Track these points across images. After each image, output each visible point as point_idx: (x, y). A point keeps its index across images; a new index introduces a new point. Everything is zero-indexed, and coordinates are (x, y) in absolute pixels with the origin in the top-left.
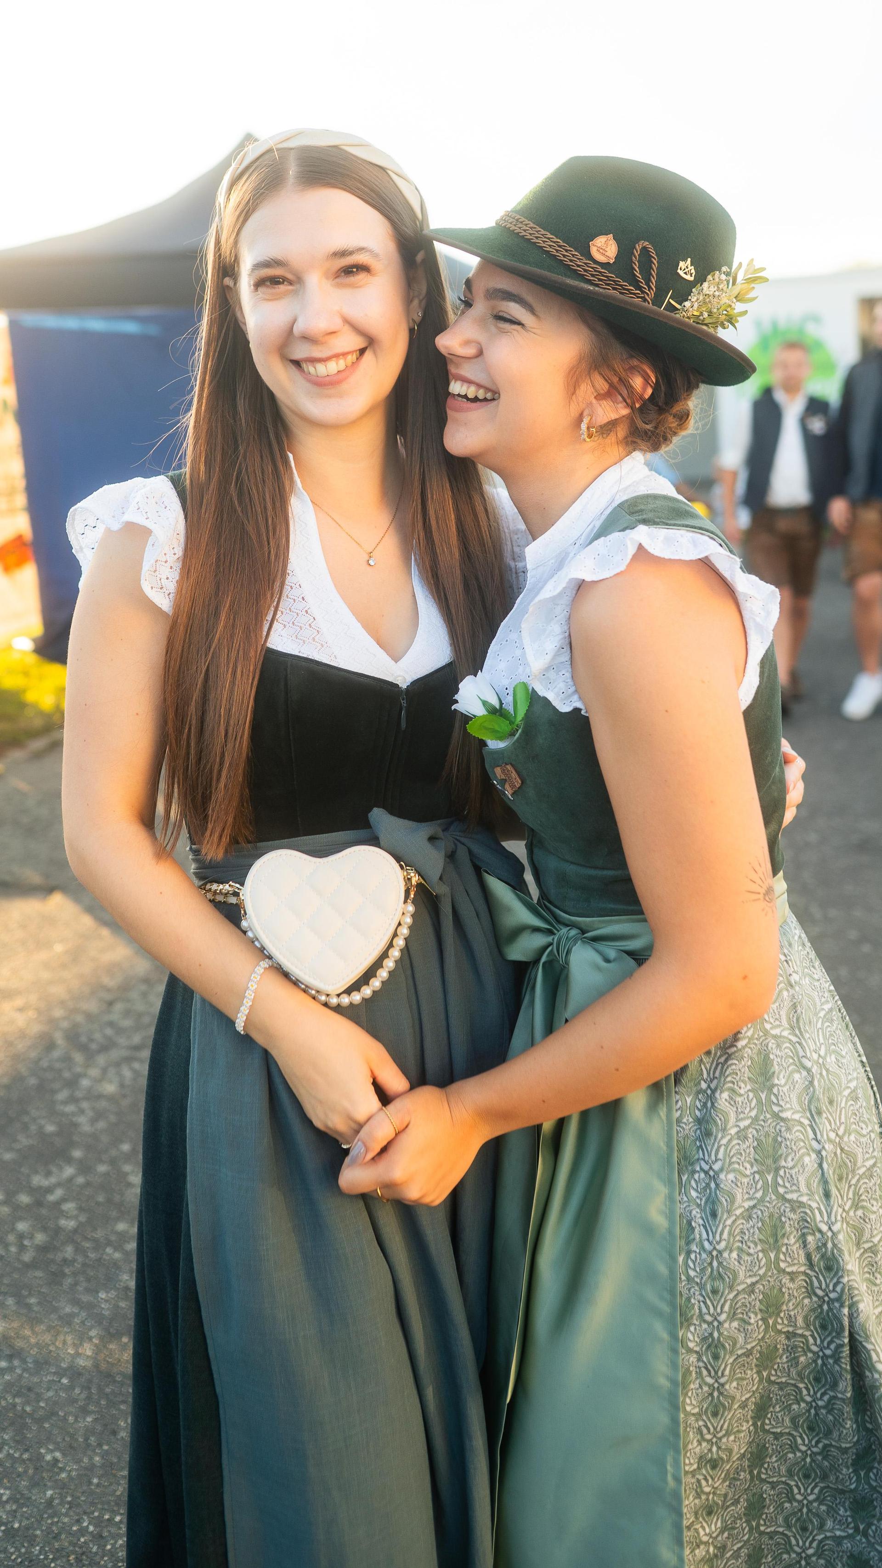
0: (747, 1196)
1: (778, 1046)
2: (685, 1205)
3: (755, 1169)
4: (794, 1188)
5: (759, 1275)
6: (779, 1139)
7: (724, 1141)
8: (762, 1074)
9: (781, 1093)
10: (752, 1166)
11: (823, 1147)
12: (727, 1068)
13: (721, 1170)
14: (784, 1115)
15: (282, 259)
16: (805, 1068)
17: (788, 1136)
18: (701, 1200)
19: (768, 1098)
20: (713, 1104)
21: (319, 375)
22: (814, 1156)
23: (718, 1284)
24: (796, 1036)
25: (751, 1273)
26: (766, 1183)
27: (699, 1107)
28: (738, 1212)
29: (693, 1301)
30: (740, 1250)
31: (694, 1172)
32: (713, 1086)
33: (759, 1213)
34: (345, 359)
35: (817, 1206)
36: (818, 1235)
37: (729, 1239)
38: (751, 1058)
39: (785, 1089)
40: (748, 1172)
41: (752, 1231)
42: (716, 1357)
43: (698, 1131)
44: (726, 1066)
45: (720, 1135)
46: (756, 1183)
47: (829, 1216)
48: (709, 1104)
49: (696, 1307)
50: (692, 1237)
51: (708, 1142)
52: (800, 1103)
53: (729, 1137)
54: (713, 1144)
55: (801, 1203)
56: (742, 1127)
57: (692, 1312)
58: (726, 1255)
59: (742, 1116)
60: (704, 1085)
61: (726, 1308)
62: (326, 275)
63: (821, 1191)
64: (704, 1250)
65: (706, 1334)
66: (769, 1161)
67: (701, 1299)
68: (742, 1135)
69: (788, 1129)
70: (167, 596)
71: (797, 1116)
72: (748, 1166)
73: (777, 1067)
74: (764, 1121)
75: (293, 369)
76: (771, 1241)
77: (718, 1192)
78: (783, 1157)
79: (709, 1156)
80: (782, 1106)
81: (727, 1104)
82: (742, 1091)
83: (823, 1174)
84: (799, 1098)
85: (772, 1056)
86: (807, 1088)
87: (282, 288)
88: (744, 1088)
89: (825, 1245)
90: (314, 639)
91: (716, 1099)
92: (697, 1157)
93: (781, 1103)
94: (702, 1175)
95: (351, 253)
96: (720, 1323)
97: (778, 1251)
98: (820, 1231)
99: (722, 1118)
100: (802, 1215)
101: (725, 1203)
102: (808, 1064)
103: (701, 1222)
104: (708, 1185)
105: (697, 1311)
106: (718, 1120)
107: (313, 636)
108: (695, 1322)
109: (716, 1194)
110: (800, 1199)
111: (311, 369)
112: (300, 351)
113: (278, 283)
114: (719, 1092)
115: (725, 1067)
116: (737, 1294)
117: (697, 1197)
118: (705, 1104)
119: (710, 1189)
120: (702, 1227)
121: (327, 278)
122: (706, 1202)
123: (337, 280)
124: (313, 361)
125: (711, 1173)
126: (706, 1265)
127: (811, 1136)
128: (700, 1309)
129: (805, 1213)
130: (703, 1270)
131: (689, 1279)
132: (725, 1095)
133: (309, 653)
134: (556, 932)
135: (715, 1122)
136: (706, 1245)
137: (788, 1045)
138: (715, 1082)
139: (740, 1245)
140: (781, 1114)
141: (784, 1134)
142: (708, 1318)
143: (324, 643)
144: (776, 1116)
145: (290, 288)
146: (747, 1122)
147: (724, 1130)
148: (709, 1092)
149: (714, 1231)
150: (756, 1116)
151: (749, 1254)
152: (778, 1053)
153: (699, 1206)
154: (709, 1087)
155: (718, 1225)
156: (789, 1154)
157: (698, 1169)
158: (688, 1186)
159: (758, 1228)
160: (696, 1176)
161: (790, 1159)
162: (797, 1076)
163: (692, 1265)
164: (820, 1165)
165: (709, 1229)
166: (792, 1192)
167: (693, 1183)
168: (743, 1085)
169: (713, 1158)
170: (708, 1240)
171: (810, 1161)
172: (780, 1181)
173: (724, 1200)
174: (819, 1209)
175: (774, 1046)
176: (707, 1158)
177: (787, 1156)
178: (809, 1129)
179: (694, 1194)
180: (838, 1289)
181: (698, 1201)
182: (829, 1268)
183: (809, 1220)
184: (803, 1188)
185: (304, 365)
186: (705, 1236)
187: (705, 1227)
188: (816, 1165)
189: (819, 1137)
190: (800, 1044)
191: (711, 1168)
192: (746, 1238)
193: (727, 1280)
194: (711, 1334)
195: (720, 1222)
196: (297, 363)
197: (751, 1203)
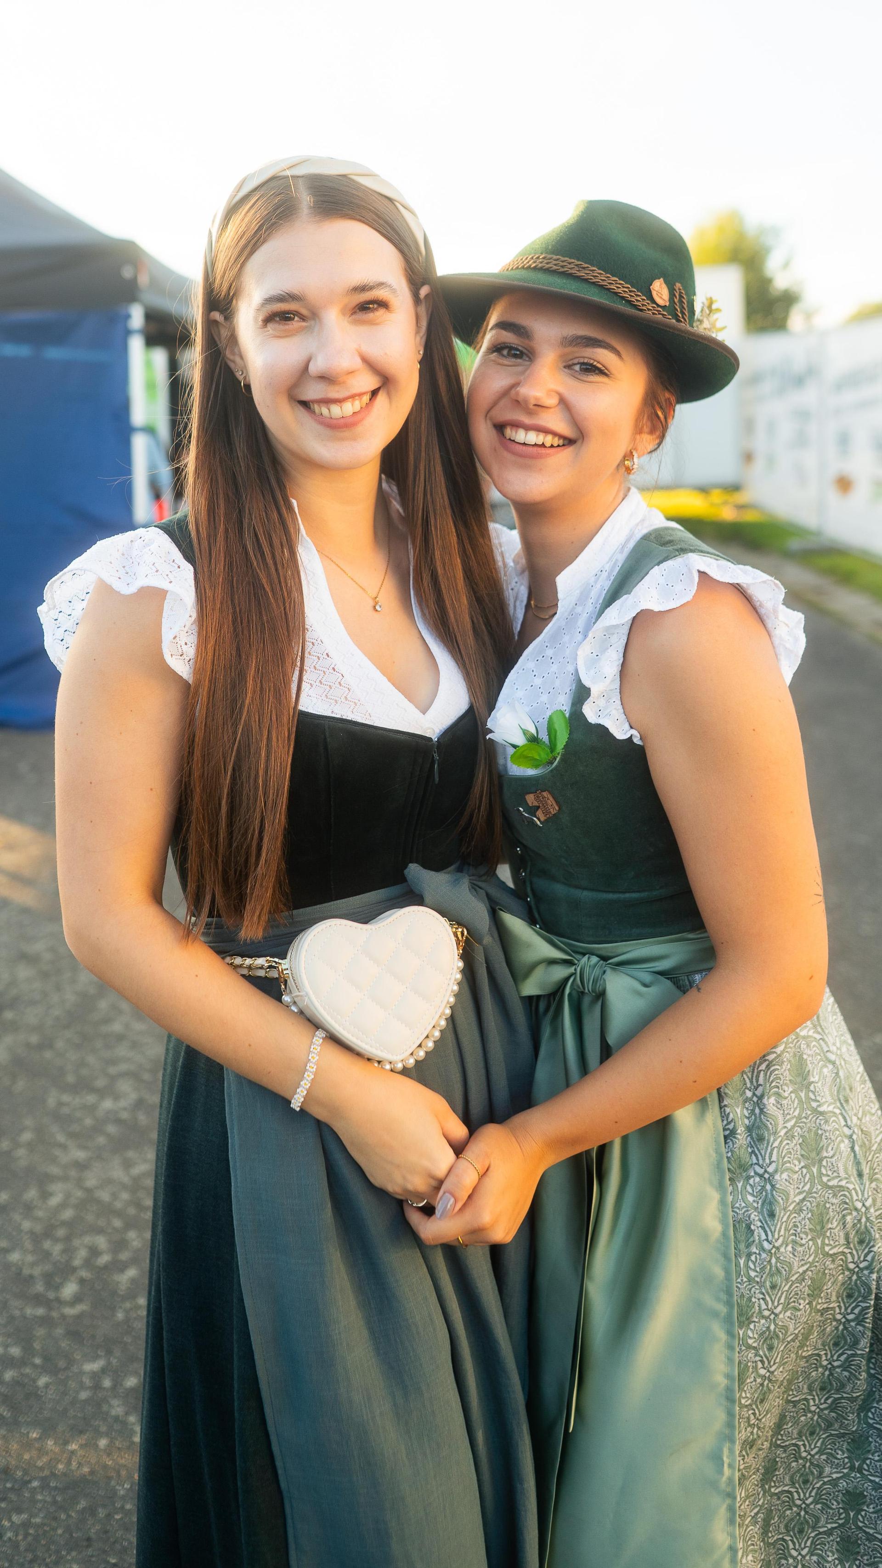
0: (798, 1191)
1: (808, 1046)
2: (743, 1210)
3: (802, 1164)
4: (835, 1174)
5: (809, 1262)
6: (820, 1132)
7: (776, 1144)
8: (799, 1075)
9: (817, 1089)
10: (800, 1162)
11: (854, 1131)
12: (771, 1074)
13: (776, 1171)
14: (821, 1109)
15: (298, 293)
16: (830, 1061)
17: (827, 1128)
18: (758, 1203)
19: (807, 1096)
20: (761, 1110)
21: (333, 417)
22: (846, 1141)
23: (777, 1279)
24: (819, 1033)
25: (803, 1262)
26: (812, 1175)
27: (747, 1115)
28: (791, 1208)
29: (753, 1300)
30: (794, 1242)
31: (749, 1177)
32: (758, 1092)
33: (809, 1204)
34: (361, 399)
35: (853, 1186)
36: (855, 1213)
37: (785, 1233)
38: (790, 1061)
39: (819, 1084)
40: (797, 1169)
41: (803, 1223)
42: (771, 1348)
43: (749, 1138)
44: (769, 1072)
45: (772, 1139)
46: (804, 1177)
47: (863, 1194)
48: (757, 1111)
49: (756, 1305)
50: (751, 1239)
51: (762, 1147)
52: (832, 1095)
53: (779, 1139)
54: (767, 1147)
55: (841, 1186)
56: (789, 1128)
57: (753, 1311)
58: (782, 1249)
59: (788, 1117)
60: (749, 1094)
61: (782, 1301)
62: (343, 312)
63: (855, 1173)
64: (764, 1250)
65: (764, 1329)
66: (813, 1155)
67: (761, 1296)
68: (790, 1136)
69: (826, 1122)
70: (187, 663)
71: (831, 1108)
72: (797, 1163)
73: (810, 1065)
74: (806, 1118)
75: (301, 411)
76: (818, 1228)
77: (774, 1192)
78: (825, 1147)
79: (764, 1159)
80: (819, 1101)
81: (775, 1108)
82: (786, 1094)
83: (855, 1156)
84: (830, 1090)
85: (805, 1057)
86: (835, 1080)
87: (296, 323)
88: (787, 1090)
89: (859, 1221)
90: (346, 698)
91: (764, 1105)
92: (750, 1163)
93: (818, 1098)
94: (757, 1179)
95: (371, 288)
96: (776, 1315)
97: (824, 1236)
98: (856, 1209)
99: (773, 1122)
100: (842, 1198)
101: (781, 1202)
102: (832, 1057)
103: (759, 1224)
104: (763, 1187)
105: (757, 1308)
106: (769, 1125)
107: (345, 695)
108: (755, 1319)
109: (772, 1195)
110: (840, 1184)
111: (325, 411)
112: (312, 391)
113: (290, 319)
114: (766, 1098)
115: (768, 1074)
116: (792, 1285)
117: (754, 1201)
118: (753, 1111)
119: (766, 1191)
120: (760, 1229)
121: (344, 314)
122: (763, 1204)
123: (354, 316)
124: (328, 402)
125: (766, 1176)
126: (765, 1263)
127: (843, 1123)
128: (759, 1306)
129: (845, 1195)
130: (763, 1269)
131: (750, 1280)
132: (772, 1100)
133: (343, 713)
134: (576, 962)
135: (766, 1127)
136: (766, 1245)
137: (814, 1043)
138: (760, 1089)
139: (794, 1237)
140: (819, 1109)
141: (823, 1127)
142: (766, 1313)
143: (357, 701)
144: (815, 1111)
145: (304, 324)
146: (792, 1123)
147: (775, 1133)
148: (755, 1099)
149: (773, 1230)
150: (799, 1114)
151: (802, 1245)
152: (809, 1052)
153: (756, 1209)
154: (754, 1094)
155: (777, 1224)
156: (830, 1144)
157: (752, 1174)
158: (744, 1192)
159: (808, 1219)
160: (751, 1181)
161: (830, 1149)
162: (825, 1070)
163: (752, 1266)
164: (852, 1148)
165: (767, 1229)
166: (834, 1178)
167: (749, 1189)
168: (786, 1088)
169: (767, 1161)
170: (767, 1240)
171: (845, 1146)
172: (824, 1171)
173: (780, 1199)
174: (855, 1189)
175: (805, 1046)
176: (761, 1162)
177: (827, 1147)
178: (840, 1117)
179: (750, 1199)
180: (869, 1258)
181: (755, 1205)
182: (861, 1242)
183: (847, 1201)
184: (842, 1174)
185: (316, 407)
186: (764, 1237)
187: (763, 1228)
188: (849, 1149)
189: (849, 1123)
190: (823, 1039)
191: (766, 1171)
192: (799, 1230)
193: (784, 1273)
194: (768, 1328)
195: (778, 1221)
196: (305, 404)
197: (801, 1197)
